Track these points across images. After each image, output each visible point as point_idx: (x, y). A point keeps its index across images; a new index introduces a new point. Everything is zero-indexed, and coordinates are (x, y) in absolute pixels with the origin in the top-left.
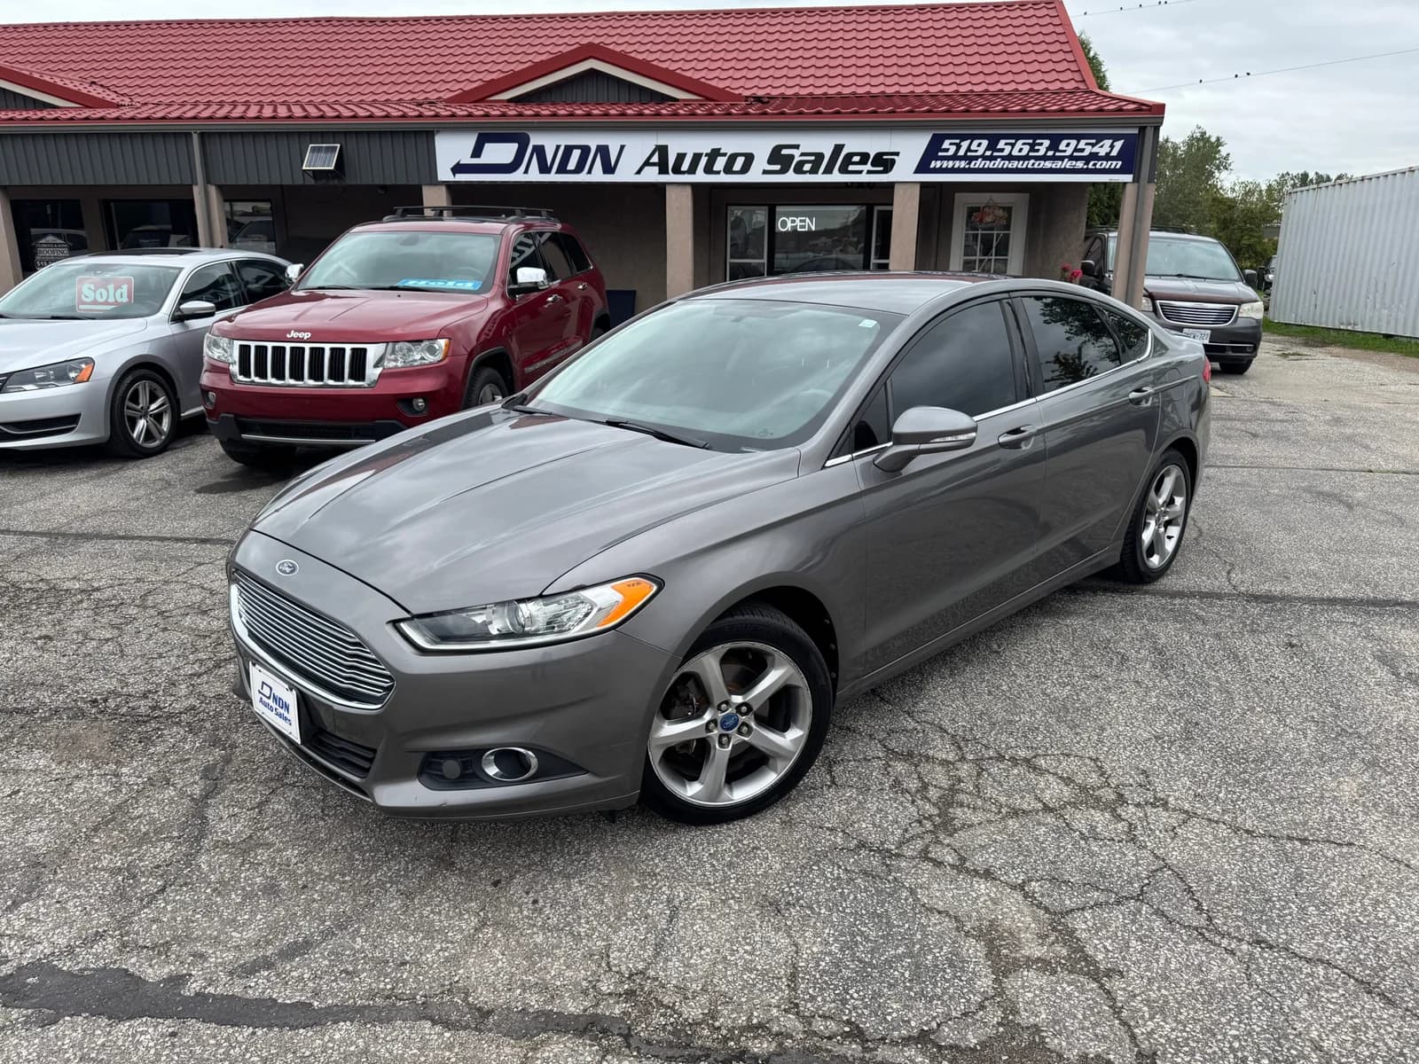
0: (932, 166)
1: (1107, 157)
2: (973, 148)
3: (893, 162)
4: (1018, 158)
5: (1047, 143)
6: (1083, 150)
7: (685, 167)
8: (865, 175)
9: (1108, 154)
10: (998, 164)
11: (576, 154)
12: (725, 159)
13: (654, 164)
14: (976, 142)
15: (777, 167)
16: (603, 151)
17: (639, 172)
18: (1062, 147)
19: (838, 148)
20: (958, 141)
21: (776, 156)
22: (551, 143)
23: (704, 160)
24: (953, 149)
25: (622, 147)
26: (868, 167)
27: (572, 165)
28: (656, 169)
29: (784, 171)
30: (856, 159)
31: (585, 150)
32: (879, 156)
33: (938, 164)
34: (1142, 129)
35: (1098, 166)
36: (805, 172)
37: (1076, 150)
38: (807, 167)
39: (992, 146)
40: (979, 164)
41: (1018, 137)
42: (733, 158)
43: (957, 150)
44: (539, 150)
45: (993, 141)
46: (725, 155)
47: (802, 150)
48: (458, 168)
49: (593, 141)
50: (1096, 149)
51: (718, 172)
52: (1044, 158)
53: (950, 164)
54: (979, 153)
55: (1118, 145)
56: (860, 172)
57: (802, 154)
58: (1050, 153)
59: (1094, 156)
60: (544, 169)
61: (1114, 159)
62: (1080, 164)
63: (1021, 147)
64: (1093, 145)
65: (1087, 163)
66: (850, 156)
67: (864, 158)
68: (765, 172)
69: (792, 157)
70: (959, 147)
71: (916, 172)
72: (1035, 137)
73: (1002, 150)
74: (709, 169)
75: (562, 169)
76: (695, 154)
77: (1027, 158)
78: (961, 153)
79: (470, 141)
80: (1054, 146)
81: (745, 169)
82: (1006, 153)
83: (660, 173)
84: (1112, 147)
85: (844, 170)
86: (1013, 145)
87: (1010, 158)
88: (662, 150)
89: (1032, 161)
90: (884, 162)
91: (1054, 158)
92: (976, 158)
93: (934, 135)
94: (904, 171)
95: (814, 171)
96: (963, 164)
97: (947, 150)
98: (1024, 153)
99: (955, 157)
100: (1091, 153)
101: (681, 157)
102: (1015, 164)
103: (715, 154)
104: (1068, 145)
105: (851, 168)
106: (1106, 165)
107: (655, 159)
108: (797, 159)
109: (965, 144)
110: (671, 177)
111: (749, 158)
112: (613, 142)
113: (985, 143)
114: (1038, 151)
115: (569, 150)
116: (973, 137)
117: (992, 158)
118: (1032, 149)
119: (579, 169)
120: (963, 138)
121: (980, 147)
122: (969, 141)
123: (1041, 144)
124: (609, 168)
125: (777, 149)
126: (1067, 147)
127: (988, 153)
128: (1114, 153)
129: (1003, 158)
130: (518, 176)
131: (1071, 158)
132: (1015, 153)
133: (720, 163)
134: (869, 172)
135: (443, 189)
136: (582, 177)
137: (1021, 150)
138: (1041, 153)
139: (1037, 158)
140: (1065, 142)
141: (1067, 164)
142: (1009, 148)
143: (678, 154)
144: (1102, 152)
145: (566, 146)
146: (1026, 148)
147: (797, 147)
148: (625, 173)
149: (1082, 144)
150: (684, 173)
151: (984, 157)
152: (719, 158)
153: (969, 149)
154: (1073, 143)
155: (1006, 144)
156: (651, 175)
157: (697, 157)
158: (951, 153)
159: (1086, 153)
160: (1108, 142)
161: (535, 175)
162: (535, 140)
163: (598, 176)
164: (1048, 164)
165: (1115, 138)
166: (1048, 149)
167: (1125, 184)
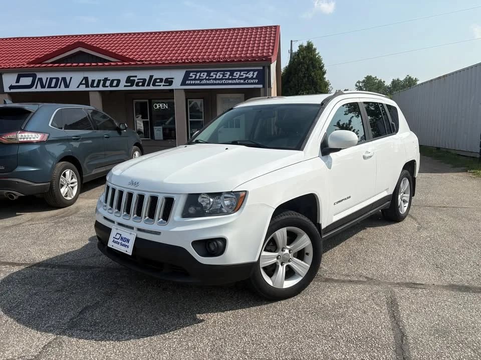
0: (187, 83)
1: (252, 78)
2: (202, 75)
3: (172, 81)
4: (219, 79)
5: (229, 73)
6: (242, 76)
7: (95, 85)
8: (162, 87)
9: (252, 77)
10: (212, 82)
11: (54, 81)
12: (110, 82)
13: (83, 84)
14: (202, 73)
15: (129, 84)
16: (64, 79)
17: (78, 87)
18: (235, 75)
19: (151, 77)
20: (195, 73)
21: (129, 80)
22: (44, 76)
23: (102, 82)
24: (194, 76)
25: (71, 78)
26: (163, 83)
27: (53, 85)
28: (85, 86)
29: (132, 86)
30: (158, 80)
31: (57, 79)
32: (167, 79)
33: (189, 82)
34: (264, 67)
35: (249, 82)
36: (140, 86)
37: (240, 76)
38: (140, 84)
39: (208, 75)
40: (204, 82)
41: (218, 71)
42: (112, 81)
43: (196, 77)
44: (41, 80)
45: (209, 73)
46: (109, 80)
47: (138, 78)
48: (11, 87)
49: (60, 75)
50: (247, 75)
51: (108, 87)
52: (229, 79)
53: (194, 82)
54: (204, 78)
55: (256, 73)
56: (160, 85)
57: (138, 79)
58: (230, 77)
59: (247, 78)
60: (43, 86)
61: (255, 79)
62: (242, 81)
63: (220, 76)
64: (246, 74)
65: (245, 81)
66: (156, 79)
67: (161, 80)
68: (125, 86)
69: (134, 80)
70: (196, 75)
71: (181, 85)
72: (224, 71)
73: (212, 76)
74: (104, 86)
75: (49, 87)
76: (98, 80)
77: (222, 79)
78: (197, 77)
79: (15, 76)
80: (232, 74)
81: (117, 85)
82: (214, 77)
83: (86, 87)
84: (253, 74)
85: (154, 85)
86: (216, 74)
87: (215, 79)
88: (86, 79)
89: (224, 81)
90: (169, 82)
91: (232, 79)
92: (203, 80)
93: (186, 71)
94: (177, 85)
95: (143, 85)
96: (198, 82)
97: (192, 77)
98: (220, 77)
99: (195, 79)
100: (246, 77)
101: (93, 81)
102: (218, 82)
103: (106, 80)
104: (237, 74)
105: (157, 84)
106: (252, 81)
107: (84, 82)
108: (136, 81)
109: (198, 74)
110: (90, 89)
111: (119, 81)
112: (67, 76)
113: (206, 74)
114: (226, 76)
115: (51, 79)
116: (201, 72)
117: (209, 80)
118: (223, 76)
119: (55, 86)
120: (197, 72)
121: (204, 75)
122: (199, 74)
123: (227, 74)
124: (67, 86)
125: (129, 78)
126: (237, 75)
127: (207, 78)
128: (254, 77)
129: (213, 79)
130: (33, 90)
131: (238, 79)
132: (217, 77)
133: (108, 83)
134: (164, 85)
135: (7, 95)
136: (57, 89)
137: (219, 76)
138: (227, 77)
139: (226, 79)
140: (236, 73)
141: (237, 81)
142: (215, 75)
143: (92, 80)
144: (250, 76)
145: (50, 78)
146: (221, 76)
147: (136, 76)
148: (73, 87)
149: (242, 73)
150: (95, 87)
151: (205, 79)
152: (107, 81)
153: (200, 76)
154: (239, 73)
155: (214, 74)
156: (83, 88)
157: (99, 81)
158: (193, 78)
159: (244, 77)
160: (252, 73)
161: (39, 89)
162: (39, 75)
163: (63, 88)
164: (230, 82)
165: (254, 71)
166: (229, 76)
167: (259, 89)
